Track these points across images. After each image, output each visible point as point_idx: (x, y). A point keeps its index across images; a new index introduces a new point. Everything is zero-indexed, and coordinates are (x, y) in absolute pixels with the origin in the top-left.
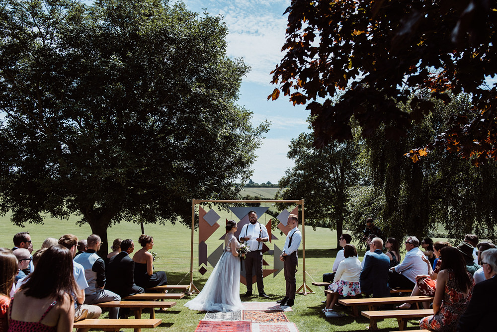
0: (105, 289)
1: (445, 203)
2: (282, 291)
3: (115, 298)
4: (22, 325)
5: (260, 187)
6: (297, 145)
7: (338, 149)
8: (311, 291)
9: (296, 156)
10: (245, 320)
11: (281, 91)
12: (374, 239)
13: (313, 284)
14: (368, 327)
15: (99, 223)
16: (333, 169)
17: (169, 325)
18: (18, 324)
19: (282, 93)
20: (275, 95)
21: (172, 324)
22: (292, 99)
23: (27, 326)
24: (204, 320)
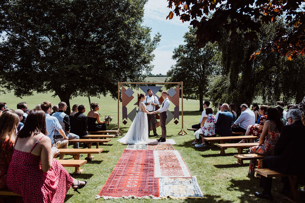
0: (70, 132)
1: (264, 84)
2: (170, 133)
3: (76, 137)
4: (20, 153)
5: (155, 76)
6: (178, 51)
7: (201, 54)
8: (186, 133)
9: (177, 58)
10: (150, 149)
11: (174, 13)
12: (223, 104)
13: (188, 129)
14: (220, 153)
15: (65, 96)
16: (198, 66)
17: (107, 152)
18: (18, 152)
19: (175, 14)
20: (171, 16)
21: (109, 151)
22: (181, 18)
23: (23, 154)
24: (127, 149)
